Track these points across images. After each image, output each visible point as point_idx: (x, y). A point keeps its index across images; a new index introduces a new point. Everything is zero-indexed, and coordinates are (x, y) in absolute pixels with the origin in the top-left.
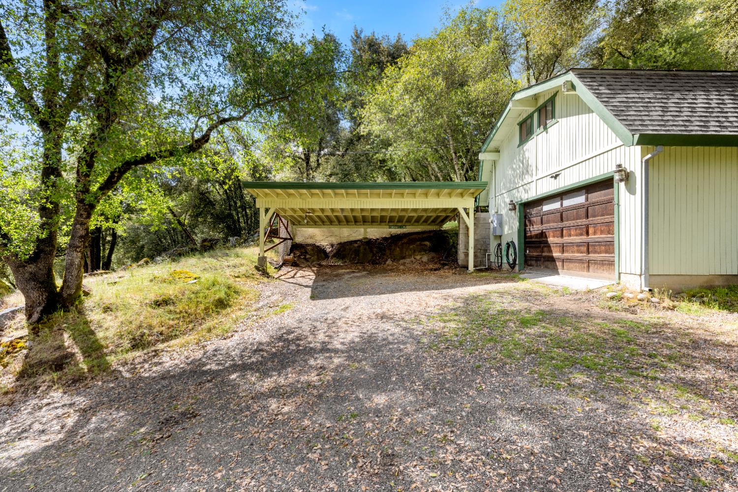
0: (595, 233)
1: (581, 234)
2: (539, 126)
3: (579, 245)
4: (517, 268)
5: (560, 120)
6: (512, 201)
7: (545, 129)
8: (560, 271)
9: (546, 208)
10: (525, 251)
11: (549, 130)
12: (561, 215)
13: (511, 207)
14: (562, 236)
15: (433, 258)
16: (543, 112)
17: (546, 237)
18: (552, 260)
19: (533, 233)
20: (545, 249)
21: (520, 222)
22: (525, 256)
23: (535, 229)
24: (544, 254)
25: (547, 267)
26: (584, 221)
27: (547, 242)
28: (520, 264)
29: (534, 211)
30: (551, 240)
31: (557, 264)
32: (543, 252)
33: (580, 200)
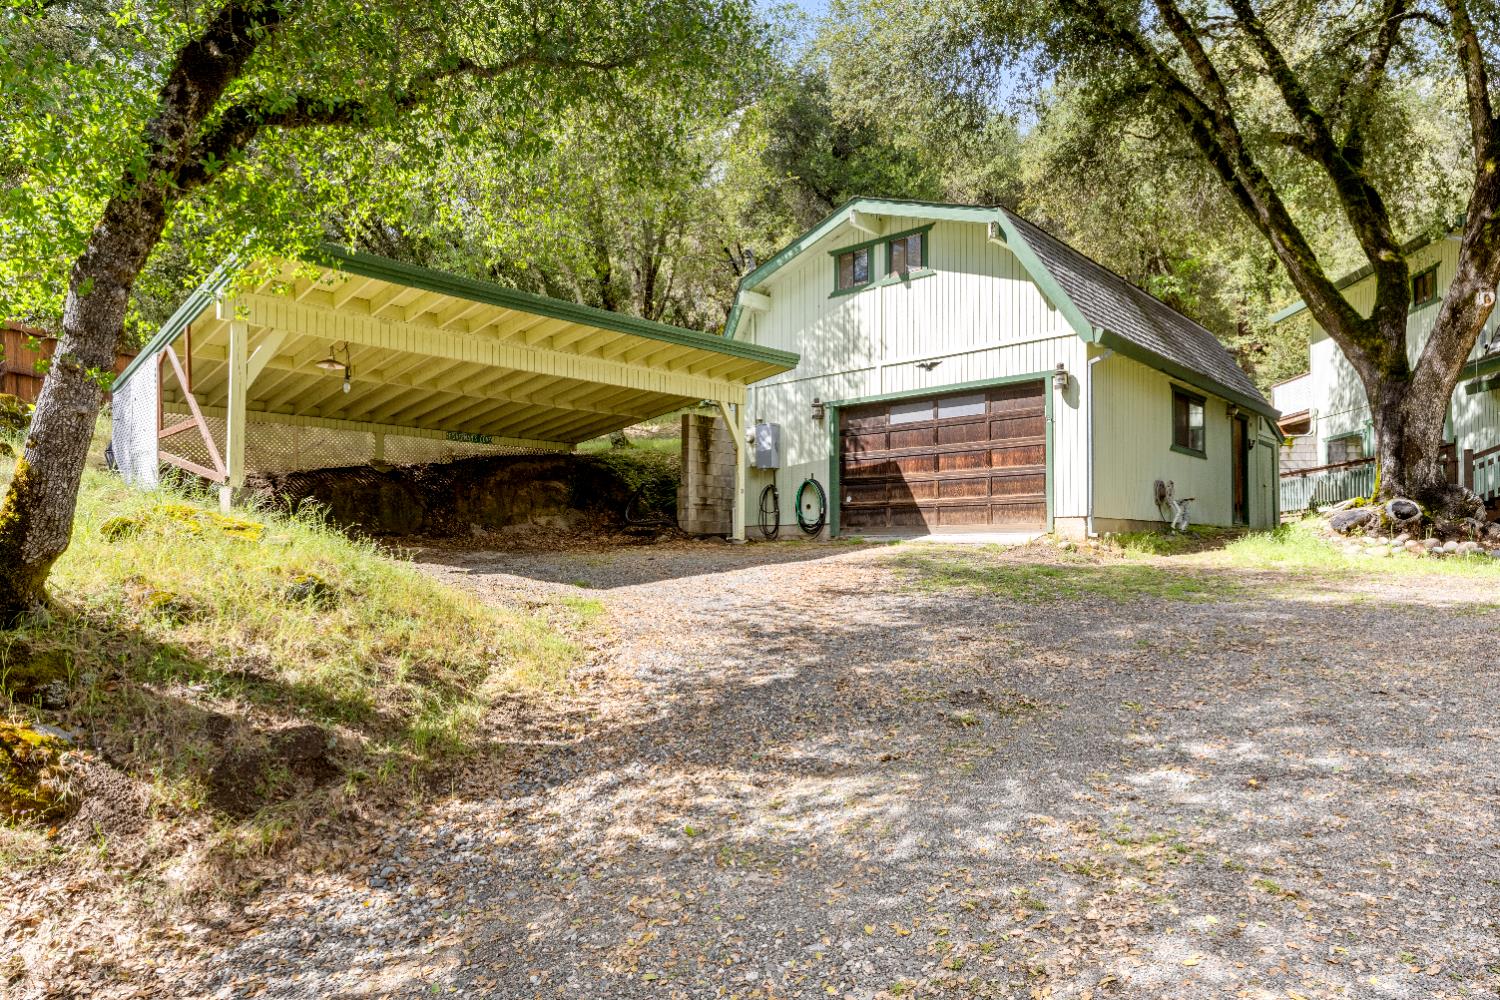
0: (1003, 462)
1: (977, 465)
2: (889, 270)
3: (972, 481)
4: (826, 531)
5: (939, 273)
6: (817, 400)
7: (905, 278)
8: (931, 527)
9: (897, 419)
10: (843, 498)
11: (914, 283)
12: (935, 433)
13: (814, 411)
14: (937, 467)
15: (579, 523)
16: (898, 249)
17: (898, 469)
18: (914, 509)
19: (867, 464)
20: (897, 492)
21: (834, 443)
22: (843, 508)
23: (870, 455)
24: (892, 501)
25: (899, 524)
26: (985, 444)
27: (900, 479)
28: (832, 524)
29: (868, 423)
30: (909, 475)
31: (925, 516)
32: (890, 497)
33: (978, 409)
